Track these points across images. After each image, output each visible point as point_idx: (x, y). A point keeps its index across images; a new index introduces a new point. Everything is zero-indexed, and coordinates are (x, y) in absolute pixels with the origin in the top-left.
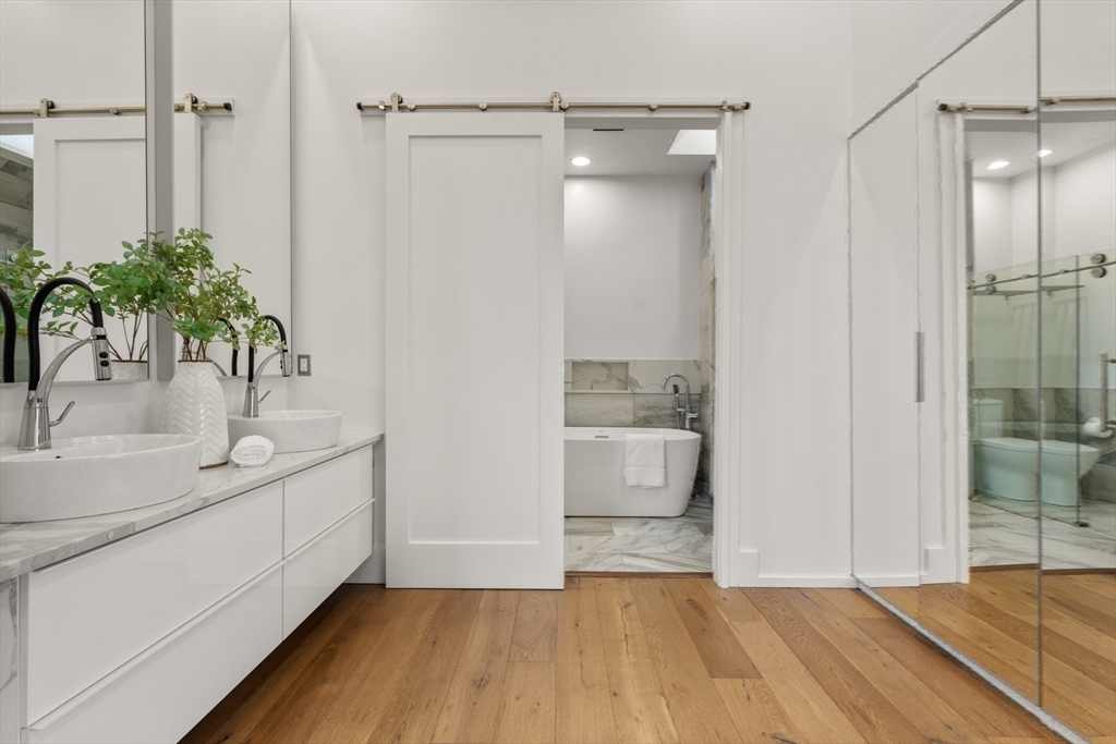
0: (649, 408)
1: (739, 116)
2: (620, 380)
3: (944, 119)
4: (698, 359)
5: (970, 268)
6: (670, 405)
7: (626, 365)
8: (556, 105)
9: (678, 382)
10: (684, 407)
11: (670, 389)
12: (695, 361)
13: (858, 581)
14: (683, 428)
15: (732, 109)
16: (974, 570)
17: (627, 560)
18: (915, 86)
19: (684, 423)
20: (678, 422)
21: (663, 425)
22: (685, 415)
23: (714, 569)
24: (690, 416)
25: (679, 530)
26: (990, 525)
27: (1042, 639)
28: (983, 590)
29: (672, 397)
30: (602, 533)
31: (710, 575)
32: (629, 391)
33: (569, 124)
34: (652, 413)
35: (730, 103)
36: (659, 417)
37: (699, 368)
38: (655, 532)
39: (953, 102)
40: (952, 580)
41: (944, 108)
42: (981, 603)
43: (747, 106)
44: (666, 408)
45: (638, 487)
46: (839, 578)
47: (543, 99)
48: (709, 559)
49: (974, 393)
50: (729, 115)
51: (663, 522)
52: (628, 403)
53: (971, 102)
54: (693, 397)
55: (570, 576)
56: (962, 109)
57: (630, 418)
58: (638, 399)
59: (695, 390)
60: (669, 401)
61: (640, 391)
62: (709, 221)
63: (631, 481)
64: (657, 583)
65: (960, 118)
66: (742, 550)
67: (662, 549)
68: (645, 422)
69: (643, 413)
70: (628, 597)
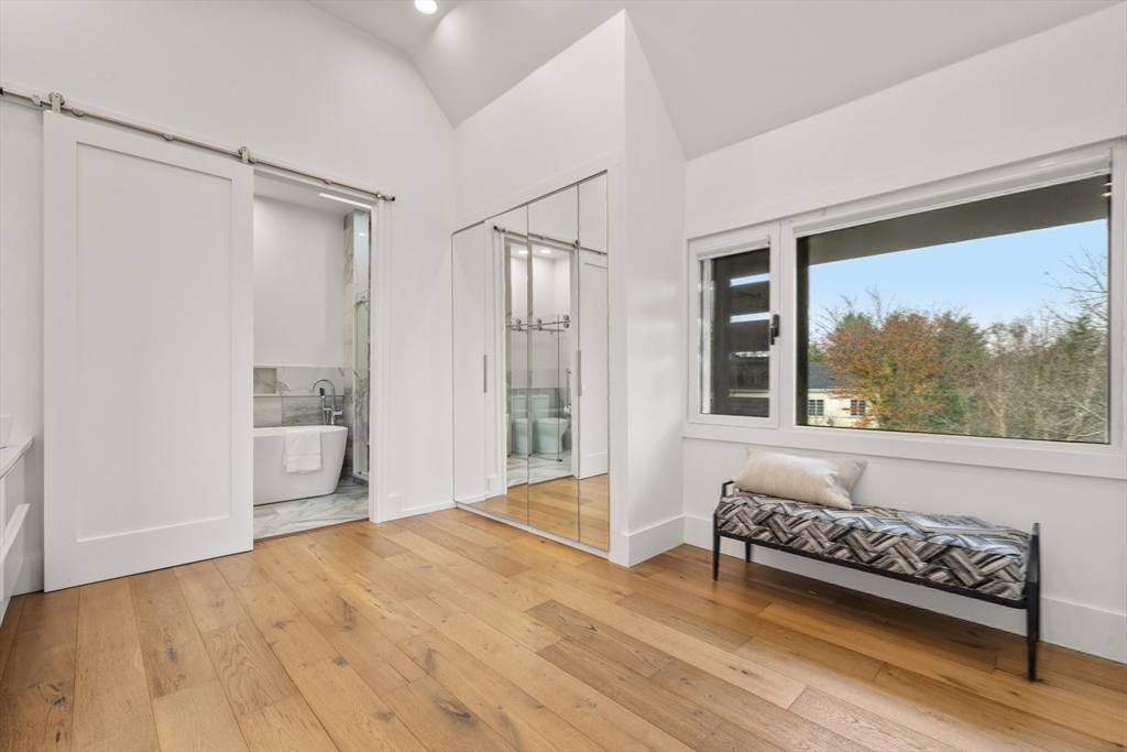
0: (297, 409)
1: (388, 204)
2: (267, 385)
3: (496, 233)
4: (341, 366)
5: (509, 314)
6: (317, 406)
7: (274, 370)
8: (245, 155)
9: (324, 385)
10: (330, 407)
11: (318, 393)
12: (339, 369)
13: (457, 503)
14: (329, 424)
15: (384, 198)
16: (509, 488)
17: (298, 525)
18: (483, 222)
19: (330, 420)
20: (324, 418)
21: (311, 423)
22: (330, 413)
23: (370, 516)
24: (335, 413)
25: (334, 501)
26: (518, 467)
27: (529, 506)
28: (513, 495)
29: (319, 399)
30: (268, 515)
31: (368, 519)
32: (278, 394)
33: (256, 172)
34: (300, 413)
35: (384, 194)
36: (306, 416)
37: (343, 374)
38: (315, 506)
39: (500, 226)
40: (500, 494)
41: (495, 228)
42: (512, 500)
43: (393, 199)
44: (313, 408)
45: (298, 473)
46: (448, 503)
47: (234, 148)
48: (366, 512)
49: (509, 392)
50: (381, 202)
51: (319, 499)
52: (277, 405)
53: (508, 229)
54: (337, 398)
55: (256, 542)
56: (504, 231)
57: (279, 418)
58: (286, 401)
59: (340, 392)
60: (316, 402)
61: (288, 394)
62: (352, 255)
63: (291, 468)
64: (332, 531)
65: (502, 234)
66: (390, 496)
67: (325, 514)
68: (295, 421)
69: (291, 414)
70: (312, 542)
